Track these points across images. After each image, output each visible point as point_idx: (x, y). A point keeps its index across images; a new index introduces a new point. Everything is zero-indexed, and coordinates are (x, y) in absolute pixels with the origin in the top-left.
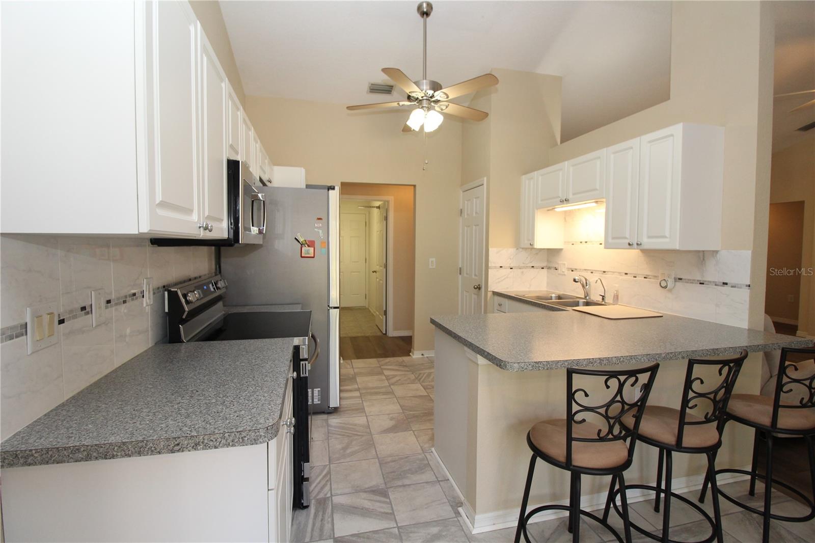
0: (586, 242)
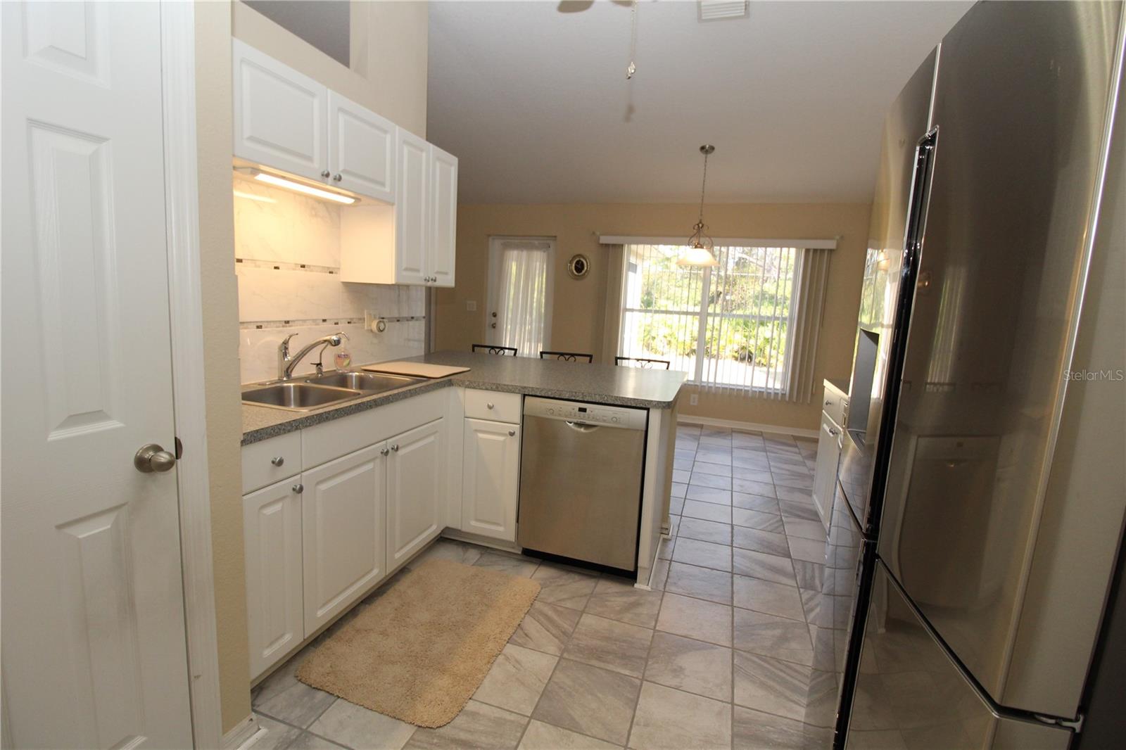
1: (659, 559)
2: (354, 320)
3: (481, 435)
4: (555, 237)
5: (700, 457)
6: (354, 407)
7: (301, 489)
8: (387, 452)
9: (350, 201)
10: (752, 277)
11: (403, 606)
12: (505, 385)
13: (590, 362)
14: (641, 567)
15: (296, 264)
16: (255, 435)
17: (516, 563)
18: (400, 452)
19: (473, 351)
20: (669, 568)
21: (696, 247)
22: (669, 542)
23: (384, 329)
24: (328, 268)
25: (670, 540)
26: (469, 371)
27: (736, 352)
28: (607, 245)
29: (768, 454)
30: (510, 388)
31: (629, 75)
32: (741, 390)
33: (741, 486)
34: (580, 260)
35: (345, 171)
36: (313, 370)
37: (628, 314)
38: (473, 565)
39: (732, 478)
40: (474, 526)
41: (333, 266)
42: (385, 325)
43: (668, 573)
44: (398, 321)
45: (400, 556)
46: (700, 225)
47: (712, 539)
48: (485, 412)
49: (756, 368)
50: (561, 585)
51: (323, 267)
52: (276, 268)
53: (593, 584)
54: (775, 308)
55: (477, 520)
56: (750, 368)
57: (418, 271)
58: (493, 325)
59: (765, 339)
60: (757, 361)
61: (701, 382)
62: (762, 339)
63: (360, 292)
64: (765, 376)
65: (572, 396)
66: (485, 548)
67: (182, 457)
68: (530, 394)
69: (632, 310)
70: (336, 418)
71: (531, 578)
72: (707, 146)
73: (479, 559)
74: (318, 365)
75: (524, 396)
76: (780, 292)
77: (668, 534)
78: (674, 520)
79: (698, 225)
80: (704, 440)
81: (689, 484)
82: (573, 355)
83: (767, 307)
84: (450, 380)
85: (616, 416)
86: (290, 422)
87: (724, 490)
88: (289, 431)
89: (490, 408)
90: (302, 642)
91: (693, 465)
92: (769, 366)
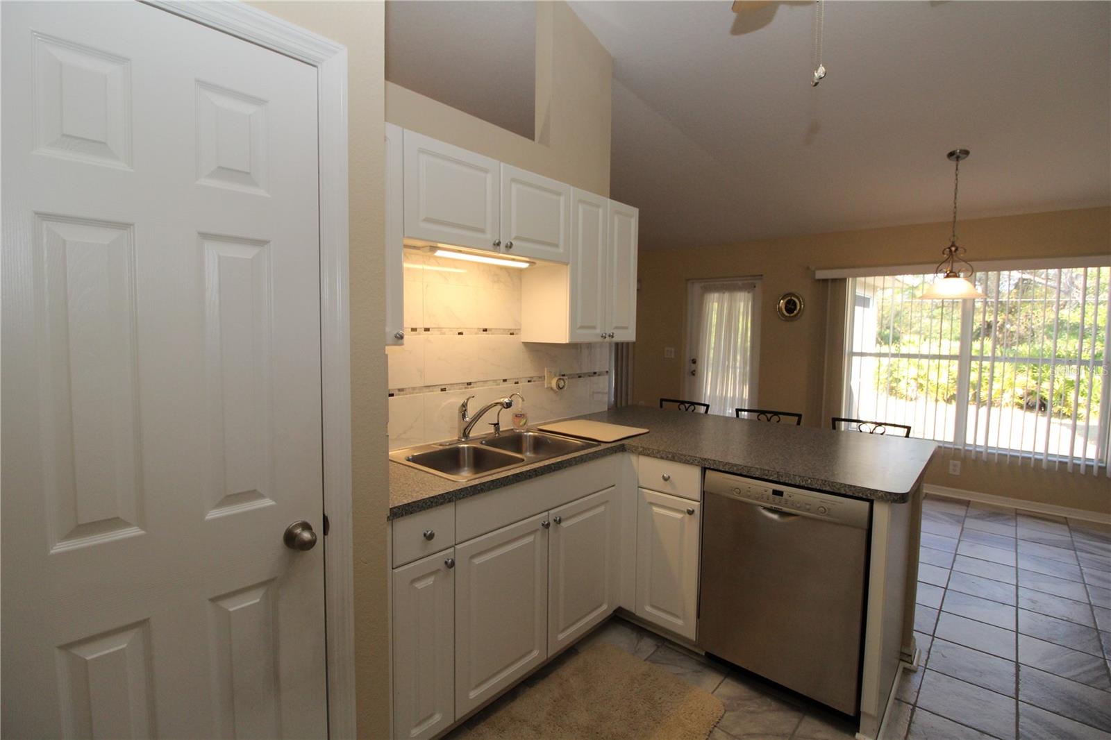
0: (427, 330)
1: (896, 699)
2: (535, 379)
3: (656, 509)
4: (761, 275)
5: (964, 549)
6: (511, 477)
7: (453, 564)
8: (548, 524)
9: (525, 265)
10: (1042, 302)
11: (563, 698)
12: (682, 455)
13: (799, 423)
14: (865, 713)
15: (478, 328)
16: (407, 508)
17: (698, 668)
18: (564, 524)
19: (661, 406)
20: (911, 717)
21: (948, 276)
22: (915, 675)
23: (564, 387)
24: (509, 330)
25: (915, 672)
26: (648, 432)
27: (1021, 398)
28: (825, 281)
29: (1078, 553)
30: (688, 458)
31: (816, 81)
32: (1030, 458)
33: (1034, 602)
34: (791, 300)
35: (516, 238)
36: (492, 430)
37: (855, 359)
38: (646, 660)
39: (1017, 586)
40: (648, 612)
41: (514, 328)
42: (565, 383)
43: (909, 725)
44: (580, 377)
45: (565, 637)
46: (953, 249)
47: (981, 681)
48: (660, 484)
49: (1053, 420)
50: (752, 712)
51: (504, 329)
52: (460, 334)
53: (795, 720)
54: (1081, 343)
55: (653, 606)
56: (1043, 420)
57: (594, 328)
58: (692, 372)
59: (1066, 381)
60: (1055, 410)
61: (965, 444)
62: (1062, 382)
63: (540, 351)
64: (1070, 432)
65: (764, 475)
66: (663, 639)
67: (329, 533)
68: (712, 467)
69: (862, 354)
70: (492, 489)
71: (713, 693)
72: (958, 151)
73: (654, 652)
74: (495, 425)
75: (704, 470)
76: (1089, 320)
77: (912, 663)
78: (921, 641)
79: (949, 248)
80: (971, 524)
81: (946, 589)
82: (776, 413)
83: (1067, 341)
84: (623, 445)
85: (823, 505)
86: (443, 494)
87: (1004, 604)
88: (442, 504)
89: (666, 479)
90: (452, 724)
91: (954, 560)
92: (1076, 417)
